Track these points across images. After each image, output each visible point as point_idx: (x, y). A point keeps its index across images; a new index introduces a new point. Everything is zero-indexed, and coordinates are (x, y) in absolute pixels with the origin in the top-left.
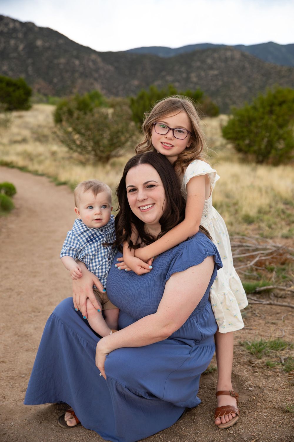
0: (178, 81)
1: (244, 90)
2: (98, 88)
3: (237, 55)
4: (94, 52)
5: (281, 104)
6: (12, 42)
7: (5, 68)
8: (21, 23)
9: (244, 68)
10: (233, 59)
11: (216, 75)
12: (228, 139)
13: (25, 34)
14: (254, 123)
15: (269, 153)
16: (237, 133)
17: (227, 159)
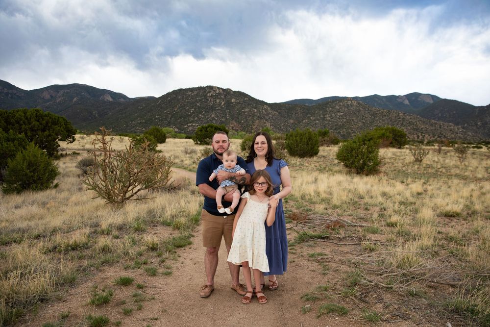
0: (318, 120)
1: (360, 124)
2: (268, 125)
3: (355, 103)
4: (266, 103)
5: (369, 140)
6: (218, 101)
7: (213, 116)
8: (223, 89)
9: (359, 111)
10: (352, 106)
11: (342, 116)
12: (340, 160)
13: (225, 96)
14: (354, 151)
15: (364, 168)
16: (345, 156)
17: (340, 172)
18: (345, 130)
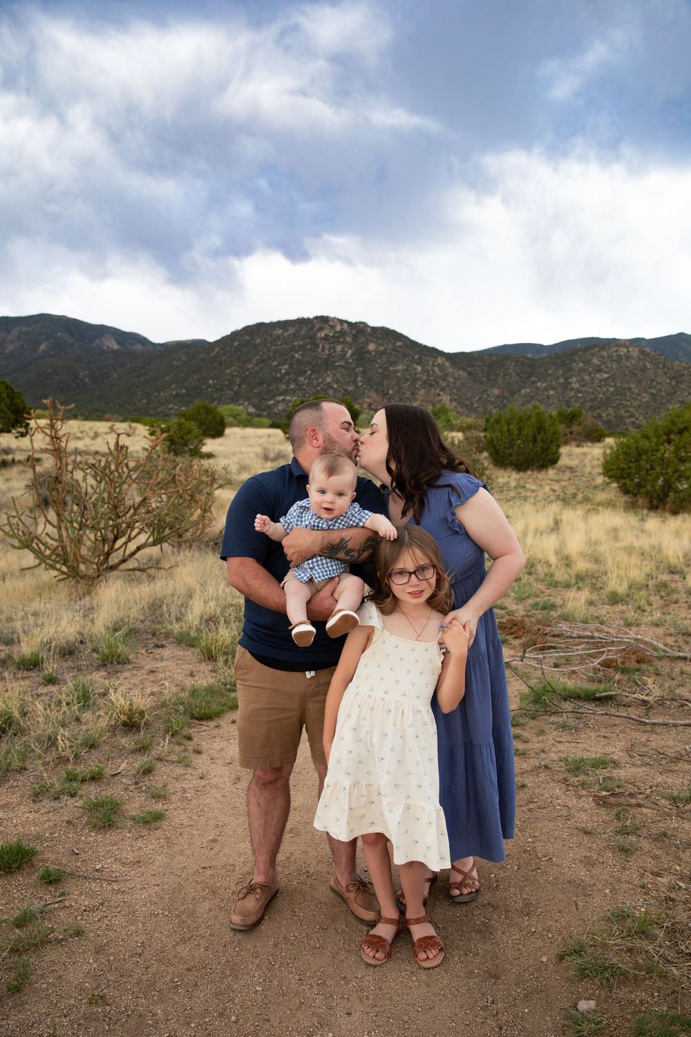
0: (553, 388)
1: (646, 398)
2: (445, 398)
3: (635, 352)
4: (442, 354)
5: (681, 432)
6: (339, 348)
7: (329, 380)
8: (350, 324)
9: (644, 369)
10: (628, 358)
11: (606, 380)
12: (610, 477)
13: (355, 337)
14: (644, 457)
15: (666, 495)
16: (623, 469)
17: (610, 504)
18: (611, 411)
